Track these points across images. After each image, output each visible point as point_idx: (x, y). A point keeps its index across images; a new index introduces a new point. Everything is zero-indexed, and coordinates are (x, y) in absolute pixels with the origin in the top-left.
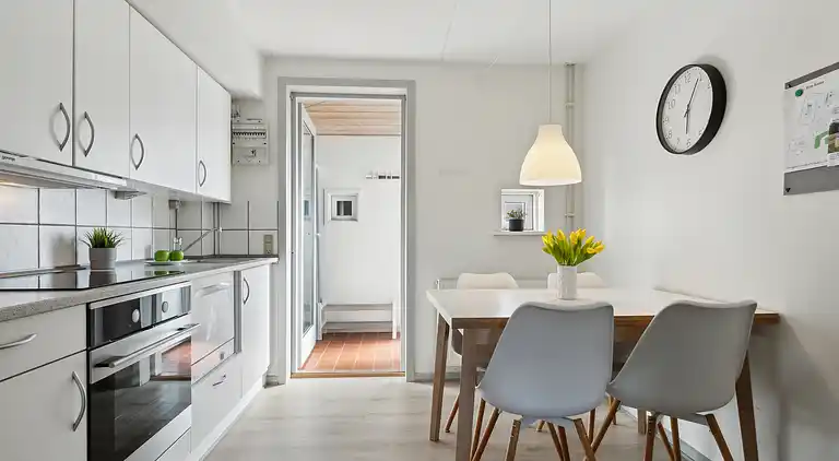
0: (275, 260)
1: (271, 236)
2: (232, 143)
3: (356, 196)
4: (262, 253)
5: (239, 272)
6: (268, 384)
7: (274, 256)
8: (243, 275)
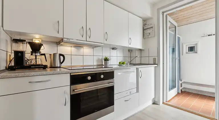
0: (156, 65)
1: (155, 58)
2: (143, 33)
3: (196, 44)
4: (153, 63)
5: (138, 69)
6: (154, 103)
7: (156, 64)
8: (140, 69)
